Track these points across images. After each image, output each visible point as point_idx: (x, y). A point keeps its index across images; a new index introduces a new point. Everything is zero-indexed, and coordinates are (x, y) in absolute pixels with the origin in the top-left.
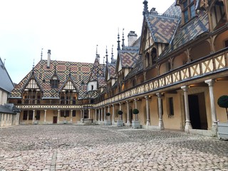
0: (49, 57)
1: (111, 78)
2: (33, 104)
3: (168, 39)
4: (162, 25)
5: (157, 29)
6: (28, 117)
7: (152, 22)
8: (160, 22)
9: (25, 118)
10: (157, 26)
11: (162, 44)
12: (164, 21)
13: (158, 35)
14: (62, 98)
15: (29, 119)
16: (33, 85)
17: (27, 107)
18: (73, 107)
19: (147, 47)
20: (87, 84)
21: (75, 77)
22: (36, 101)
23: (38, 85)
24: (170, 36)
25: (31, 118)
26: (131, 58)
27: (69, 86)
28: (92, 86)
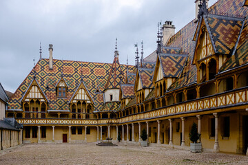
0: (51, 54)
1: (144, 88)
2: (37, 118)
3: (231, 48)
4: (223, 29)
5: (218, 35)
6: (31, 135)
7: (213, 25)
8: (222, 25)
9: (27, 136)
10: (218, 30)
11: (223, 55)
12: (226, 24)
13: (219, 44)
14: (74, 110)
15: (33, 137)
16: (35, 94)
17: (30, 122)
18: (87, 122)
19: (203, 56)
20: (103, 92)
21: (87, 83)
22: (40, 115)
23: (42, 94)
24: (232, 44)
25: (35, 136)
26: (175, 64)
27: (82, 95)
28: (111, 96)
